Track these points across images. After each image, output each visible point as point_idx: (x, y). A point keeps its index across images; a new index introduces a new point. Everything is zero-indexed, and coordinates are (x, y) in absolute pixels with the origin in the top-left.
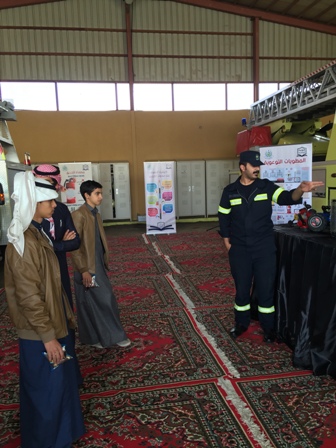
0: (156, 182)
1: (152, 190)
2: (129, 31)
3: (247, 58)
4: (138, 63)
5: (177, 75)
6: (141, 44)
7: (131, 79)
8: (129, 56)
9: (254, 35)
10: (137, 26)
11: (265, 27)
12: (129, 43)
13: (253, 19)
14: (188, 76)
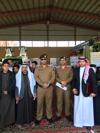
0: (53, 62)
1: (52, 64)
2: (48, 30)
3: (73, 36)
4: (50, 37)
5: (58, 39)
6: (50, 33)
7: (48, 40)
8: (48, 35)
9: (75, 31)
10: (50, 29)
11: (78, 29)
12: (48, 33)
13: (75, 27)
14: (60, 40)
